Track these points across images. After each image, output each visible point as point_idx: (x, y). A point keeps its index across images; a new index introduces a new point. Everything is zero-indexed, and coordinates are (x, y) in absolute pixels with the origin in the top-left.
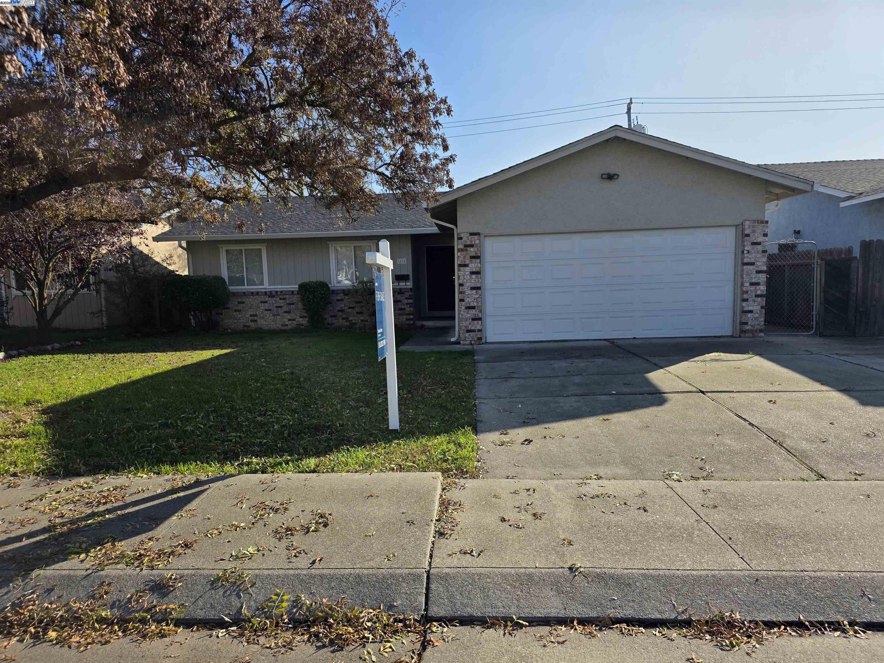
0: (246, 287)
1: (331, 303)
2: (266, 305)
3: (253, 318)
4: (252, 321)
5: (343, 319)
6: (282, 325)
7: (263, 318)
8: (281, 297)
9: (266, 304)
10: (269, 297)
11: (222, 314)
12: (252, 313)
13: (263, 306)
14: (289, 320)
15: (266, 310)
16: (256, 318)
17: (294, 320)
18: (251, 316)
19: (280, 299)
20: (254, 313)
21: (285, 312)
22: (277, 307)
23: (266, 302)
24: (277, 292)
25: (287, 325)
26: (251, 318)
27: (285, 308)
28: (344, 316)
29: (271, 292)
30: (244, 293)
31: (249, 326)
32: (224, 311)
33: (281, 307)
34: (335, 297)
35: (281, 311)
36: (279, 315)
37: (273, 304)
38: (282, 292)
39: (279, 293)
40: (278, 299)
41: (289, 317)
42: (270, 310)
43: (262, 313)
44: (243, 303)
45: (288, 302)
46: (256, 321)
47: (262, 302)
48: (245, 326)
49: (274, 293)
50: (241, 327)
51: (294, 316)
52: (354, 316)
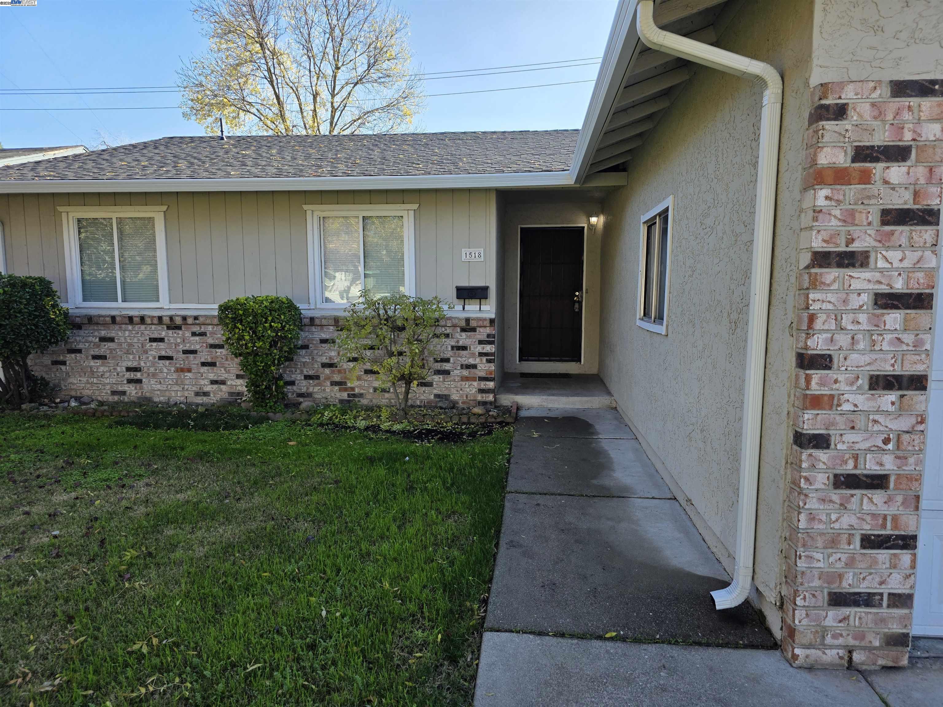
0: (120, 304)
1: (305, 347)
2: (163, 349)
3: (131, 376)
4: (130, 381)
5: (334, 383)
6: (197, 394)
7: (154, 375)
8: (196, 329)
9: (162, 345)
10: (169, 328)
11: (64, 363)
12: (130, 364)
13: (155, 349)
14: (214, 382)
15: (161, 358)
16: (138, 375)
17: (223, 383)
18: (129, 369)
19: (194, 334)
20: (135, 364)
21: (204, 364)
22: (185, 352)
23: (161, 340)
24: (184, 318)
25: (206, 394)
26: (128, 375)
27: (205, 356)
28: (336, 378)
29: (171, 318)
30: (113, 318)
31: (124, 393)
32: (70, 357)
33: (194, 352)
34: (319, 334)
35: (194, 361)
36: (189, 370)
37: (177, 345)
38: (196, 318)
39: (190, 321)
40: (188, 334)
41: (212, 376)
42: (170, 358)
43: (153, 364)
44: (112, 340)
45: (211, 341)
46: (139, 381)
47: (153, 340)
48: (114, 393)
49: (178, 321)
50: (105, 395)
51: (223, 376)
52: (359, 378)
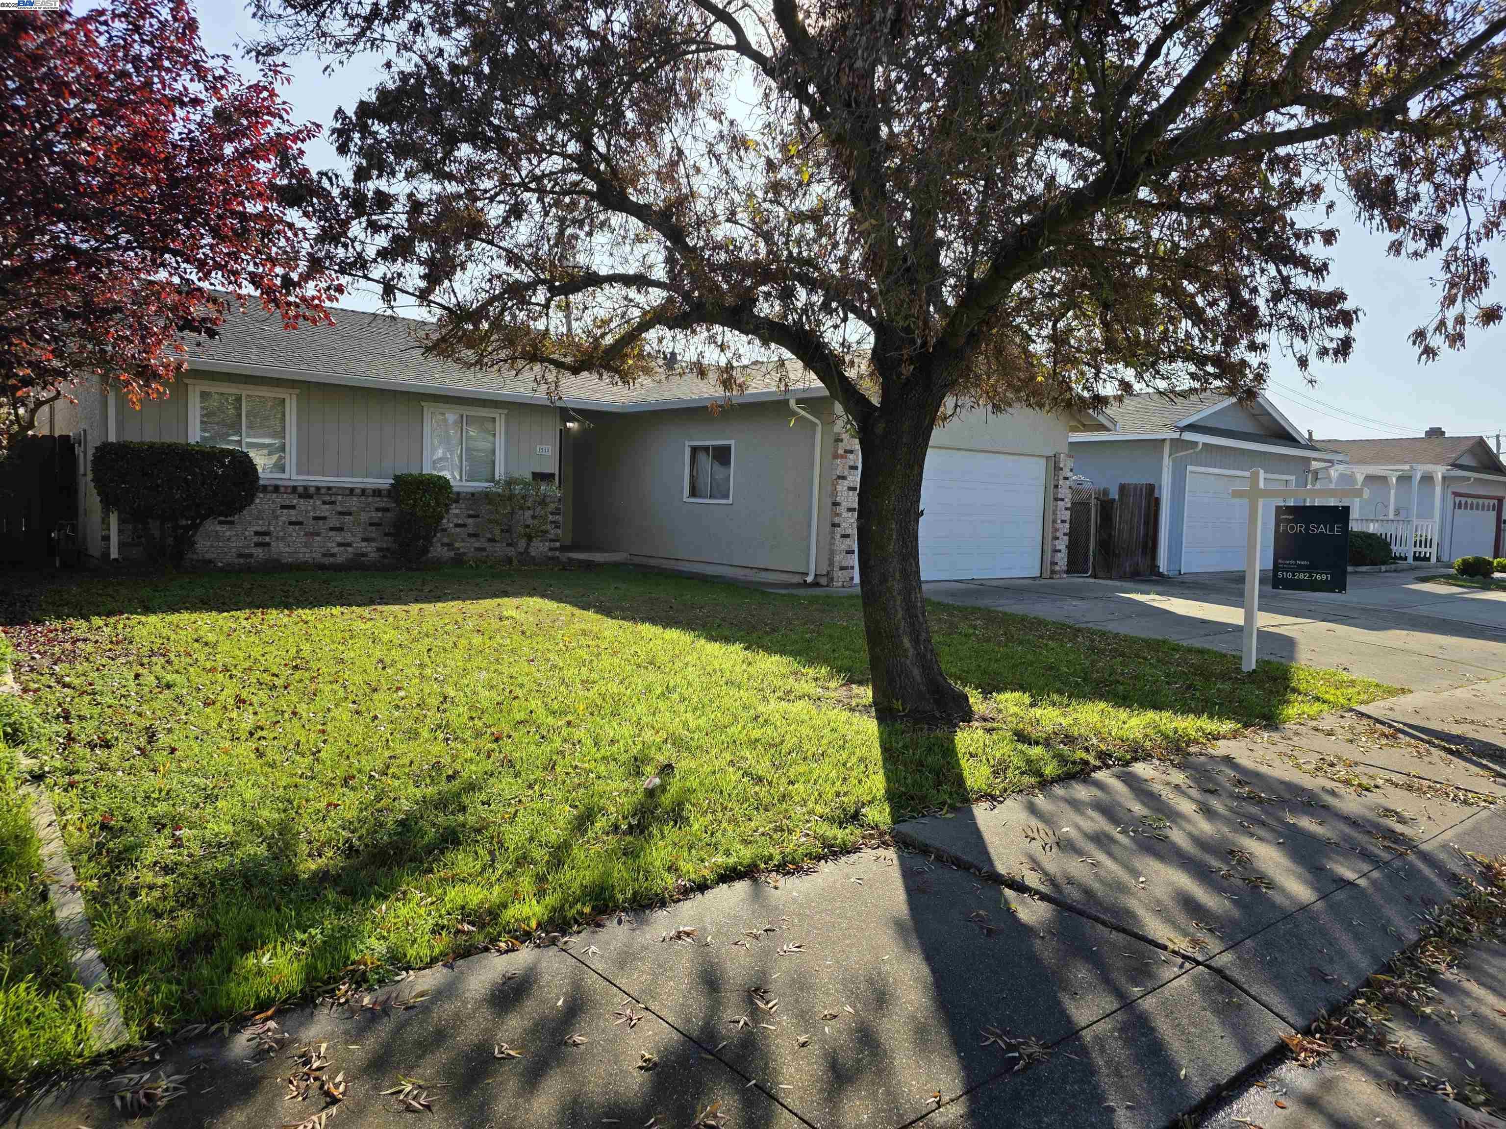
2: (293, 515)
3: (261, 539)
4: (257, 545)
6: (324, 555)
7: (283, 539)
8: (327, 498)
9: (293, 512)
10: (300, 496)
12: (258, 529)
13: (285, 516)
14: (340, 545)
15: (291, 523)
16: (267, 539)
17: (349, 545)
18: (257, 533)
19: (324, 503)
20: (264, 529)
21: (332, 529)
22: (315, 518)
23: (293, 507)
24: (318, 489)
25: (333, 555)
26: (256, 539)
27: (334, 522)
28: (446, 540)
29: (306, 488)
31: (251, 556)
33: (324, 518)
35: (322, 526)
36: (318, 535)
37: (307, 512)
38: (329, 488)
39: (323, 491)
40: (318, 503)
41: (339, 539)
43: (283, 529)
45: (339, 509)
46: (268, 544)
47: (283, 507)
48: (240, 556)
49: (312, 490)
50: (231, 557)
51: (349, 538)
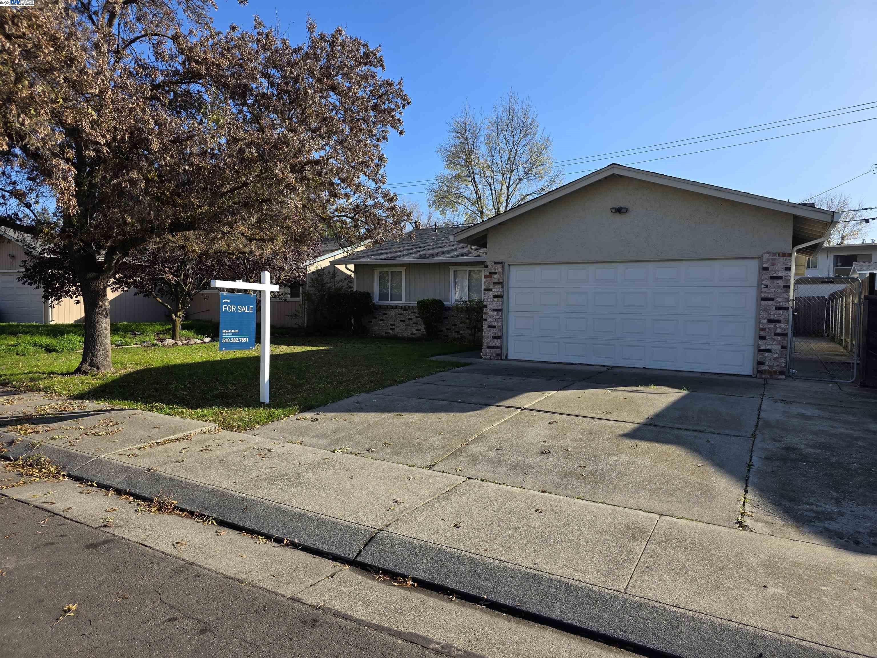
0: (390, 302)
1: (447, 318)
2: (402, 318)
3: (391, 327)
4: (391, 329)
5: (456, 332)
6: (411, 334)
7: (399, 327)
8: (412, 311)
9: (402, 316)
10: (404, 310)
11: (371, 322)
12: (391, 323)
13: (399, 318)
14: (416, 330)
15: (401, 321)
16: (394, 327)
17: (420, 330)
18: (391, 325)
19: (411, 313)
20: (393, 323)
21: (414, 323)
22: (409, 319)
23: (401, 314)
24: (409, 307)
25: (414, 334)
27: (414, 321)
28: (457, 330)
29: (406, 307)
30: (387, 306)
31: (389, 333)
32: (373, 320)
33: (411, 319)
34: (451, 313)
35: (411, 322)
36: (409, 326)
37: (406, 316)
38: (412, 307)
40: (409, 313)
41: (416, 328)
42: (404, 321)
43: (398, 323)
44: (386, 314)
46: (394, 329)
47: (399, 314)
48: (386, 333)
50: (383, 333)
51: (420, 328)
52: (464, 330)
